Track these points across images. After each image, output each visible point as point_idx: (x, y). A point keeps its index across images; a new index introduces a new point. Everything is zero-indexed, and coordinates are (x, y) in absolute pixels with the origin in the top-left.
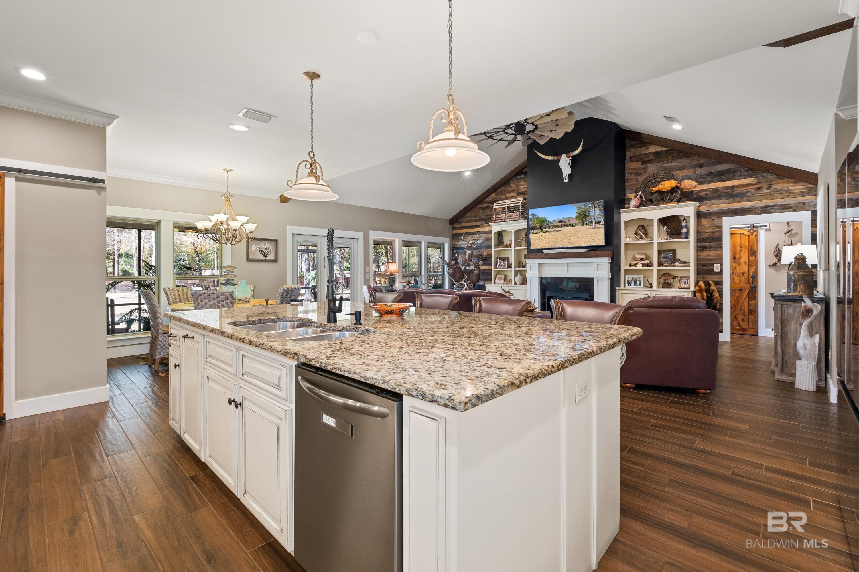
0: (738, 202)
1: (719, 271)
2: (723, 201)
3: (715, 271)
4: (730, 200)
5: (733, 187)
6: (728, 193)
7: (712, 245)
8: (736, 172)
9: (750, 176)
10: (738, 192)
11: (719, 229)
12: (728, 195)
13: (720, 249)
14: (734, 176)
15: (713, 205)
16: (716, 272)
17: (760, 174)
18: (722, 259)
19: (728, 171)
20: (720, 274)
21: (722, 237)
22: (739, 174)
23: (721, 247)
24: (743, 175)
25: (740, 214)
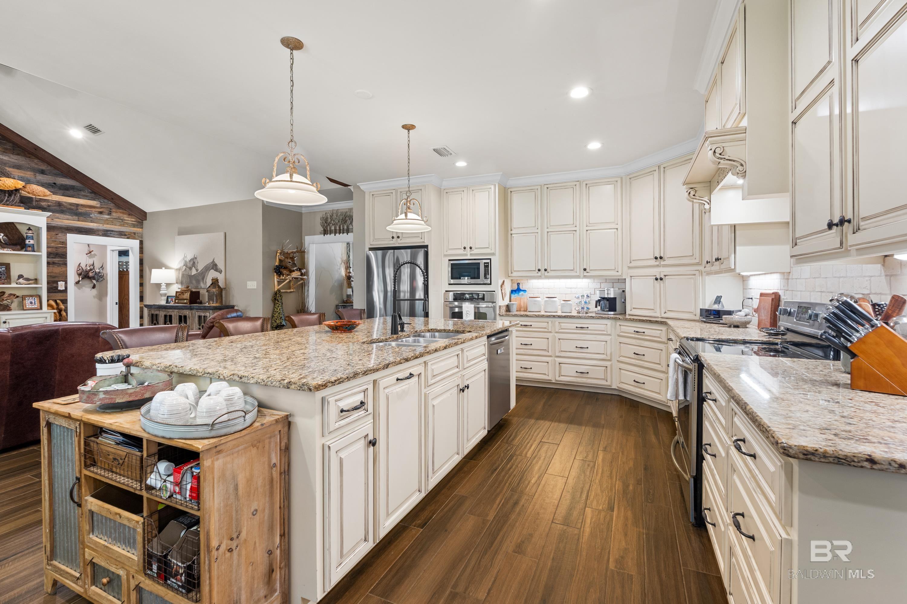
0: (82, 221)
1: (64, 289)
2: (68, 217)
3: (59, 288)
4: (74, 217)
5: (77, 205)
6: (72, 209)
7: (55, 262)
8: (81, 191)
9: (94, 199)
10: (82, 211)
11: (64, 246)
12: (72, 212)
13: (65, 266)
14: (78, 194)
15: (56, 218)
16: (60, 290)
17: (102, 199)
18: (67, 277)
19: (72, 188)
20: (64, 292)
21: (67, 253)
22: (83, 193)
23: (65, 264)
24: (87, 196)
25: (84, 233)
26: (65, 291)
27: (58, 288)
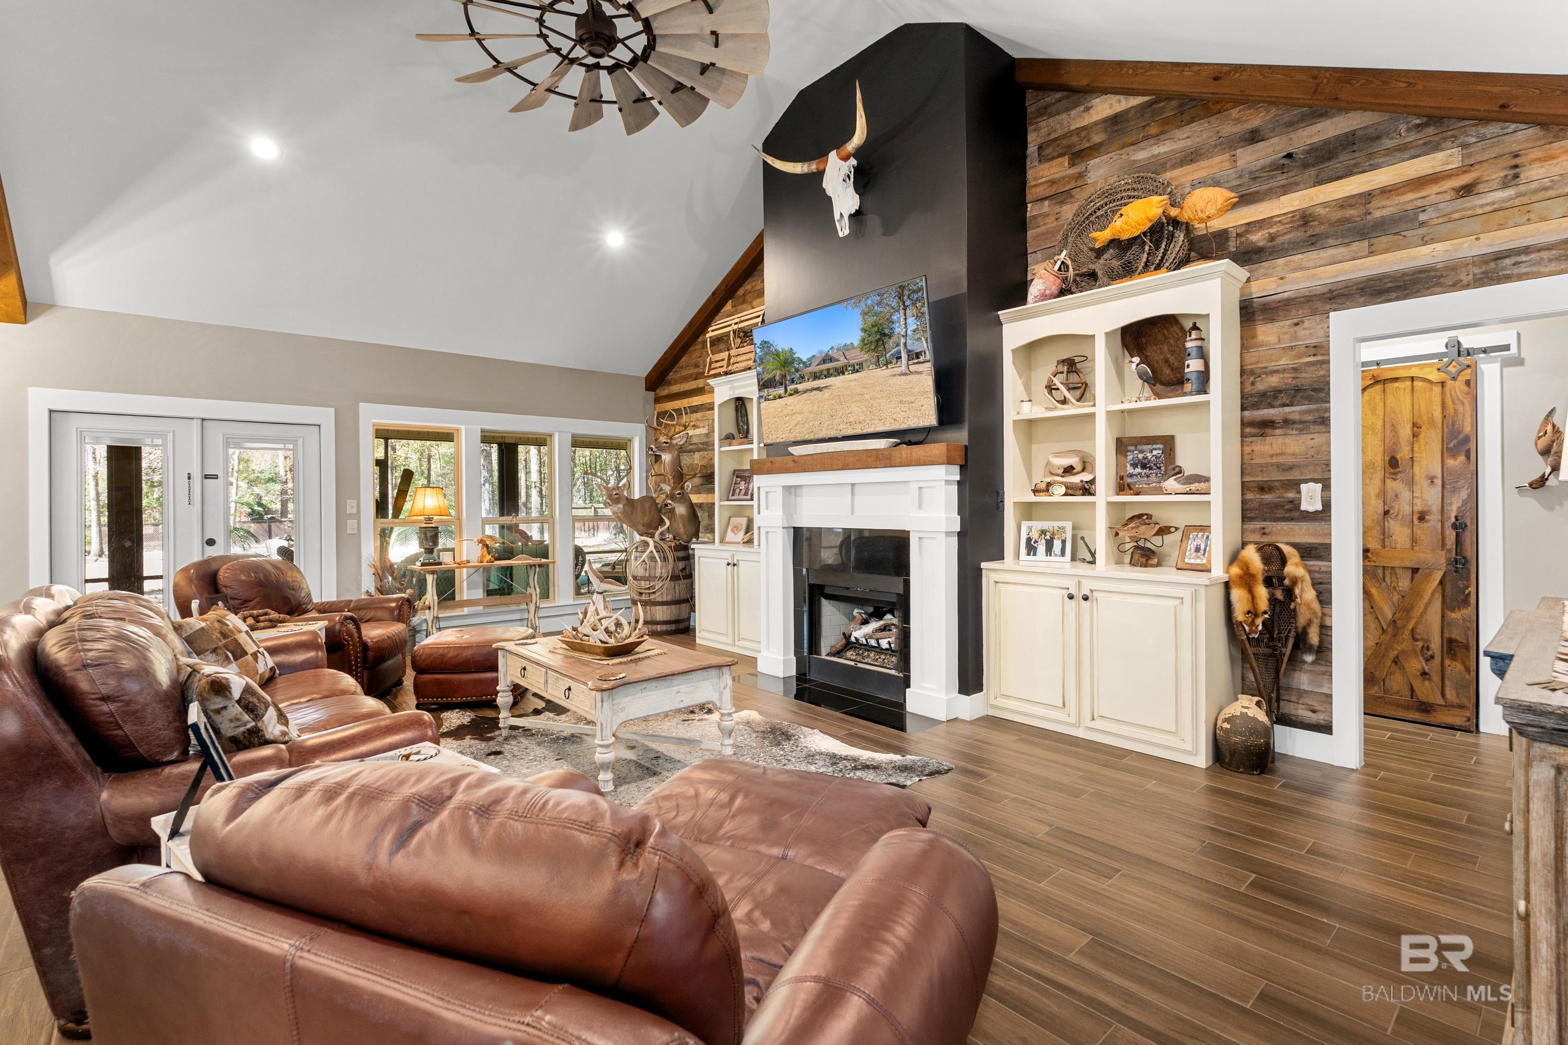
0: (1386, 251)
1: (1319, 507)
2: (1331, 252)
3: (1303, 507)
4: (1356, 246)
5: (1367, 197)
6: (1348, 220)
7: (1292, 417)
8: (1379, 138)
9: (1433, 147)
10: (1385, 212)
11: (1319, 358)
12: (1349, 229)
13: (1323, 428)
14: (1370, 156)
15: (1294, 270)
16: (1307, 512)
17: (1473, 131)
18: (1328, 465)
19: (1348, 142)
20: (1322, 519)
21: (1328, 383)
22: (1388, 143)
23: (1324, 421)
24: (1402, 148)
25: (1393, 295)
26: (1324, 514)
27: (1300, 504)
